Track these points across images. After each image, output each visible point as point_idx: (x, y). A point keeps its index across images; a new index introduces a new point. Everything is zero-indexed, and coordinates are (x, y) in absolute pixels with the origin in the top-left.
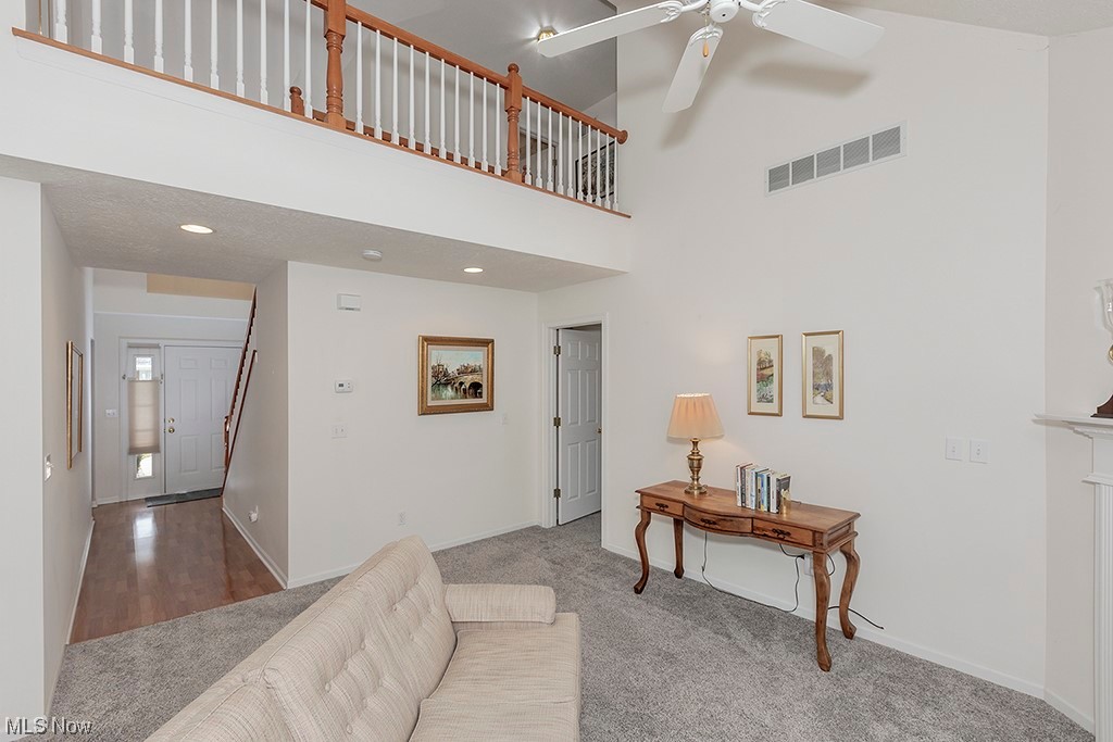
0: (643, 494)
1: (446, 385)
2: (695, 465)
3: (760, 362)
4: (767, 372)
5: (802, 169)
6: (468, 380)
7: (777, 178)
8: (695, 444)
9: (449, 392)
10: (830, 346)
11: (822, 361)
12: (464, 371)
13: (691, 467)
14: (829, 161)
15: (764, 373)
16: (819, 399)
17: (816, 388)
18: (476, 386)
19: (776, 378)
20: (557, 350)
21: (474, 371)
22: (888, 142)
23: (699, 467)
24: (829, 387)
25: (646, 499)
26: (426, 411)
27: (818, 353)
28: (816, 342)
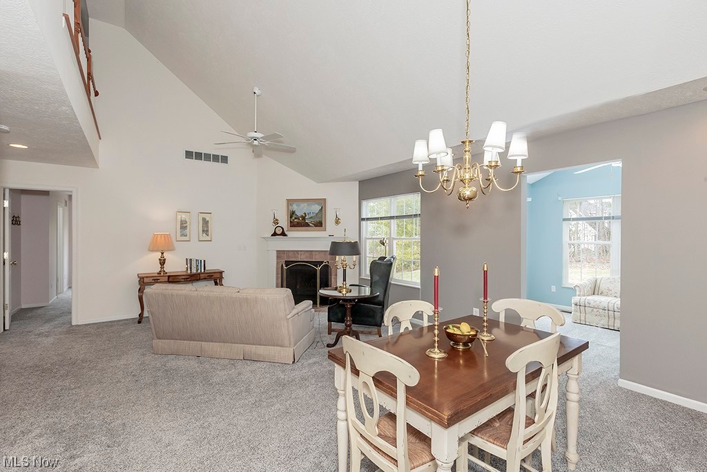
2: (162, 262)
3: (181, 221)
4: (185, 225)
5: (199, 156)
7: (189, 154)
8: (162, 253)
10: (208, 217)
11: (205, 222)
13: (160, 263)
14: (207, 157)
15: (183, 226)
16: (204, 235)
17: (203, 231)
19: (188, 227)
22: (225, 159)
23: (164, 263)
24: (207, 231)
27: (204, 219)
28: (204, 215)
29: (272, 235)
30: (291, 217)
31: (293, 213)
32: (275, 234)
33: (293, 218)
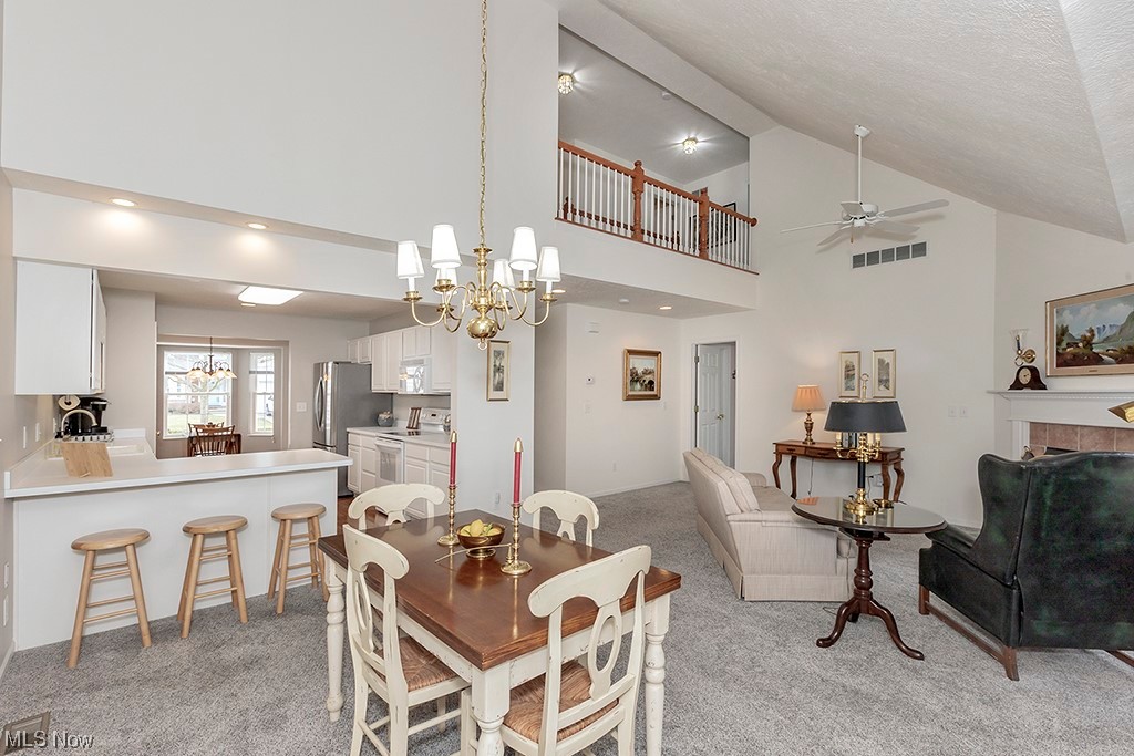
0: (777, 445)
1: (637, 381)
2: (809, 427)
3: (847, 367)
4: (851, 373)
5: (874, 258)
6: (648, 378)
7: (858, 260)
8: (809, 415)
9: (638, 386)
10: (887, 358)
11: (883, 366)
12: (647, 372)
13: (807, 429)
14: (889, 255)
15: (849, 373)
16: (882, 387)
17: (880, 381)
18: (651, 382)
19: (856, 376)
20: (697, 359)
21: (650, 373)
22: (920, 249)
23: (811, 428)
24: (888, 380)
25: (780, 447)
26: (629, 398)
27: (881, 362)
28: (880, 355)
29: (1012, 387)
30: (1058, 344)
31: (1063, 332)
32: (1017, 385)
33: (1064, 345)
